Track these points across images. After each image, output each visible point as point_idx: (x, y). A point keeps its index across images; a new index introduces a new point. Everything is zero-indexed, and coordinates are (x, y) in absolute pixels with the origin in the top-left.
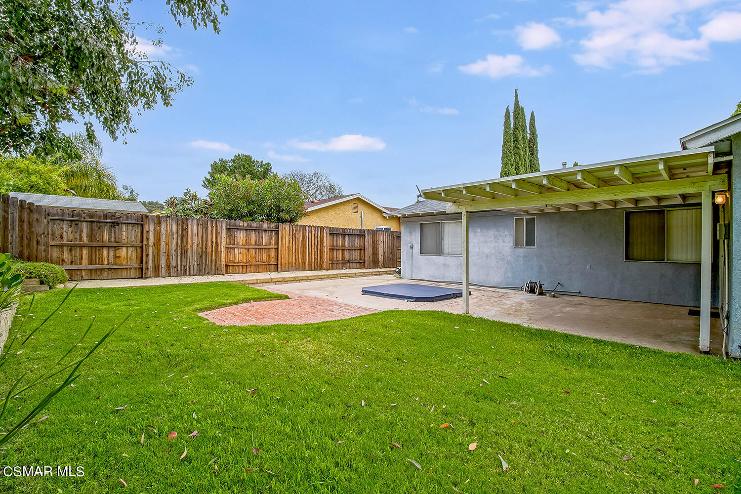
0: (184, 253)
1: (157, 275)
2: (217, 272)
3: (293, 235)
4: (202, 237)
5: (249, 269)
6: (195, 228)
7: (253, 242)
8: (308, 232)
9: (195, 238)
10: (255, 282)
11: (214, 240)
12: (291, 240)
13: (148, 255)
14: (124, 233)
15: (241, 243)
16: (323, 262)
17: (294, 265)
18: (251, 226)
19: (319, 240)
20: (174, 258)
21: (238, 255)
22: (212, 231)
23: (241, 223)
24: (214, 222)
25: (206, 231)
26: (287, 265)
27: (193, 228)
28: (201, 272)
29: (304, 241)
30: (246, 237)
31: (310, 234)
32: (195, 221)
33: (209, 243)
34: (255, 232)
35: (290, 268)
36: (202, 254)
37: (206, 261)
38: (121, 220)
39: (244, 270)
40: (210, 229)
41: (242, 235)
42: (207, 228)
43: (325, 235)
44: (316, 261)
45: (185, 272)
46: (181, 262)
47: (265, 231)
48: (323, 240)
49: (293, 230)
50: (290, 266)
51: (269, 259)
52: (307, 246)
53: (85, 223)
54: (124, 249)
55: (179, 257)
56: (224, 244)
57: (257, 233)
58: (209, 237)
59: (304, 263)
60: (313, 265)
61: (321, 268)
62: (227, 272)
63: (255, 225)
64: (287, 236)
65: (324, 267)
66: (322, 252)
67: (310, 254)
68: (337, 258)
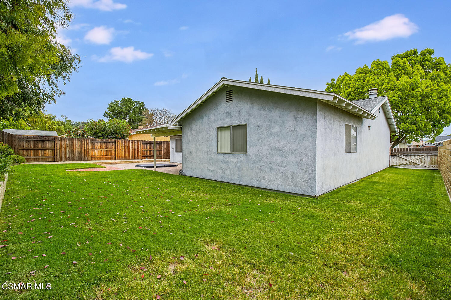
0: (72, 152)
1: (61, 161)
2: (87, 160)
3: (123, 144)
4: (80, 145)
5: (102, 159)
6: (77, 142)
7: (104, 147)
8: (131, 143)
9: (77, 146)
10: (101, 163)
11: (85, 147)
12: (122, 146)
13: (57, 153)
14: (47, 144)
15: (98, 148)
16: (139, 156)
17: (124, 157)
18: (103, 141)
19: (137, 146)
20: (68, 154)
21: (97, 153)
22: (84, 143)
23: (98, 140)
24: (85, 140)
25: (82, 143)
26: (120, 157)
27: (76, 142)
28: (79, 160)
29: (129, 147)
30: (100, 145)
32: (77, 139)
33: (83, 148)
35: (122, 158)
36: (80, 153)
37: (82, 155)
38: (46, 140)
39: (100, 159)
41: (98, 145)
42: (82, 142)
43: (140, 144)
44: (135, 156)
45: (72, 160)
46: (71, 156)
47: (110, 143)
48: (139, 146)
49: (123, 142)
50: (122, 157)
51: (112, 154)
52: (131, 149)
53: (32, 141)
54: (47, 150)
55: (70, 154)
56: (90, 148)
57: (105, 144)
58: (83, 145)
59: (129, 156)
60: (134, 157)
61: (138, 159)
62: (92, 160)
63: (104, 140)
64: (120, 145)
65: (140, 158)
66: (138, 152)
67: (132, 152)
68: (147, 154)
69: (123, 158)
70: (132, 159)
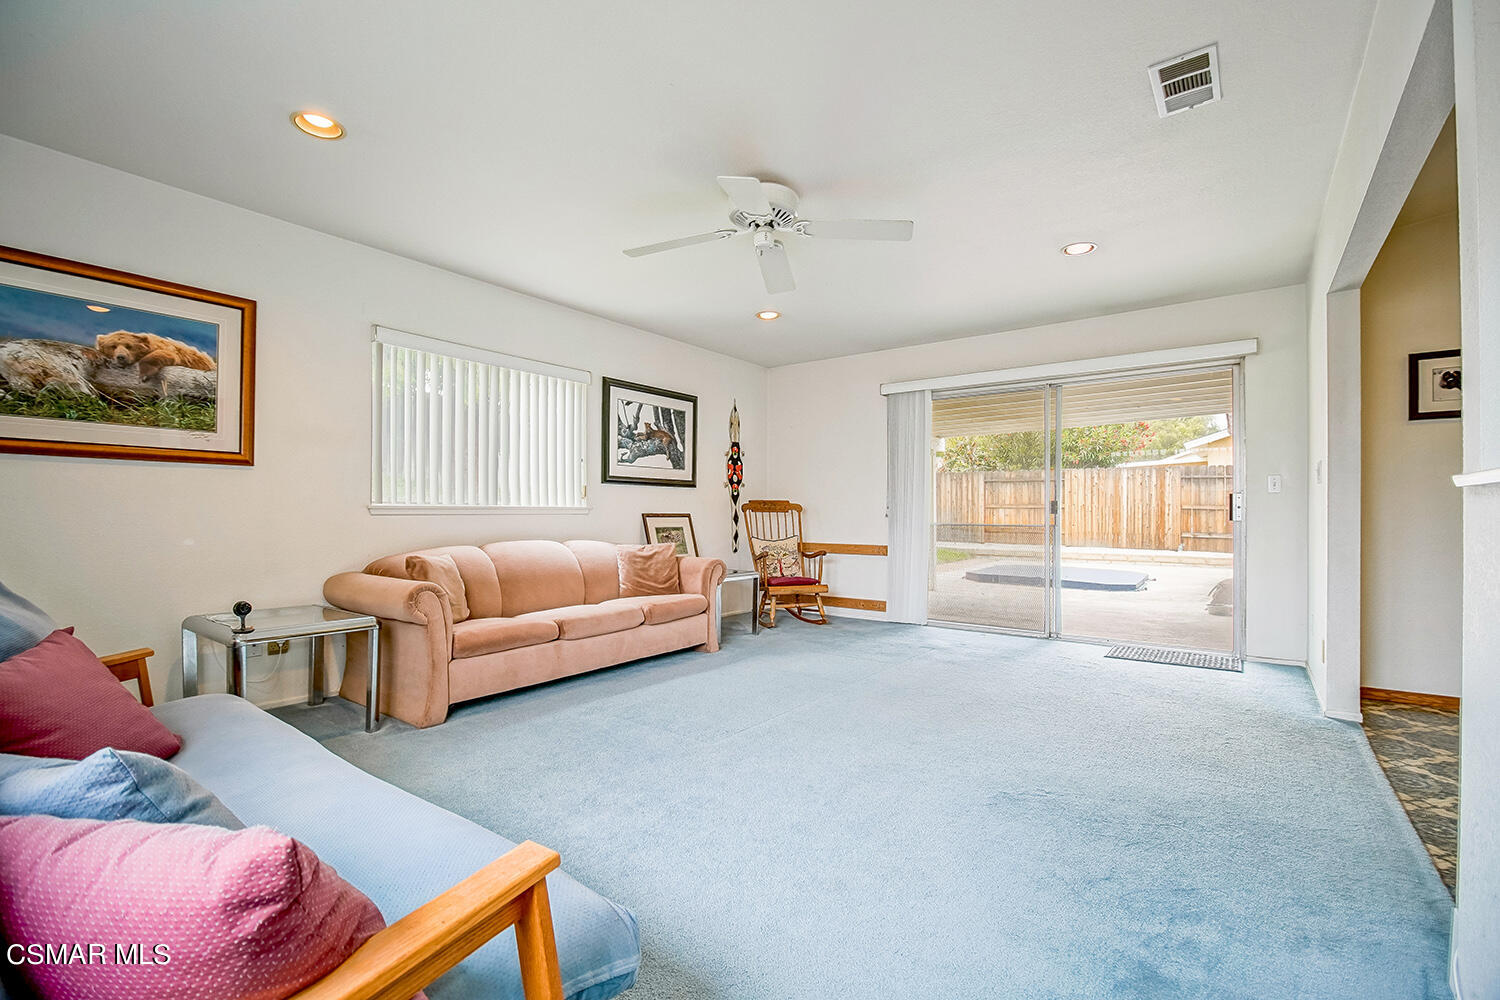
2: (974, 539)
3: (1092, 486)
4: (956, 495)
5: (1019, 538)
7: (1025, 499)
8: (1125, 480)
9: (948, 496)
11: (970, 499)
12: (1089, 495)
15: (1007, 502)
16: (1164, 535)
17: (1095, 536)
18: (1021, 477)
19: (1153, 493)
21: (1002, 517)
22: (967, 487)
23: (1007, 474)
24: (970, 477)
25: (961, 488)
26: (1082, 536)
27: (946, 485)
28: (955, 537)
29: (1117, 497)
30: (1015, 493)
31: (1131, 482)
32: (948, 477)
33: (965, 502)
34: (1028, 485)
39: (1014, 539)
40: (965, 485)
41: (1008, 491)
42: (961, 483)
43: (1167, 481)
44: (1146, 533)
47: (1045, 482)
48: (1163, 494)
49: (1093, 478)
50: (1089, 537)
52: (1125, 508)
56: (982, 503)
57: (1031, 487)
58: (965, 493)
59: (1117, 534)
60: (1138, 539)
61: (1160, 546)
62: (988, 540)
63: (1028, 475)
64: (1081, 488)
65: (1169, 542)
66: (1161, 514)
67: (1132, 518)
68: (1208, 527)
69: (1092, 539)
70: (1131, 545)
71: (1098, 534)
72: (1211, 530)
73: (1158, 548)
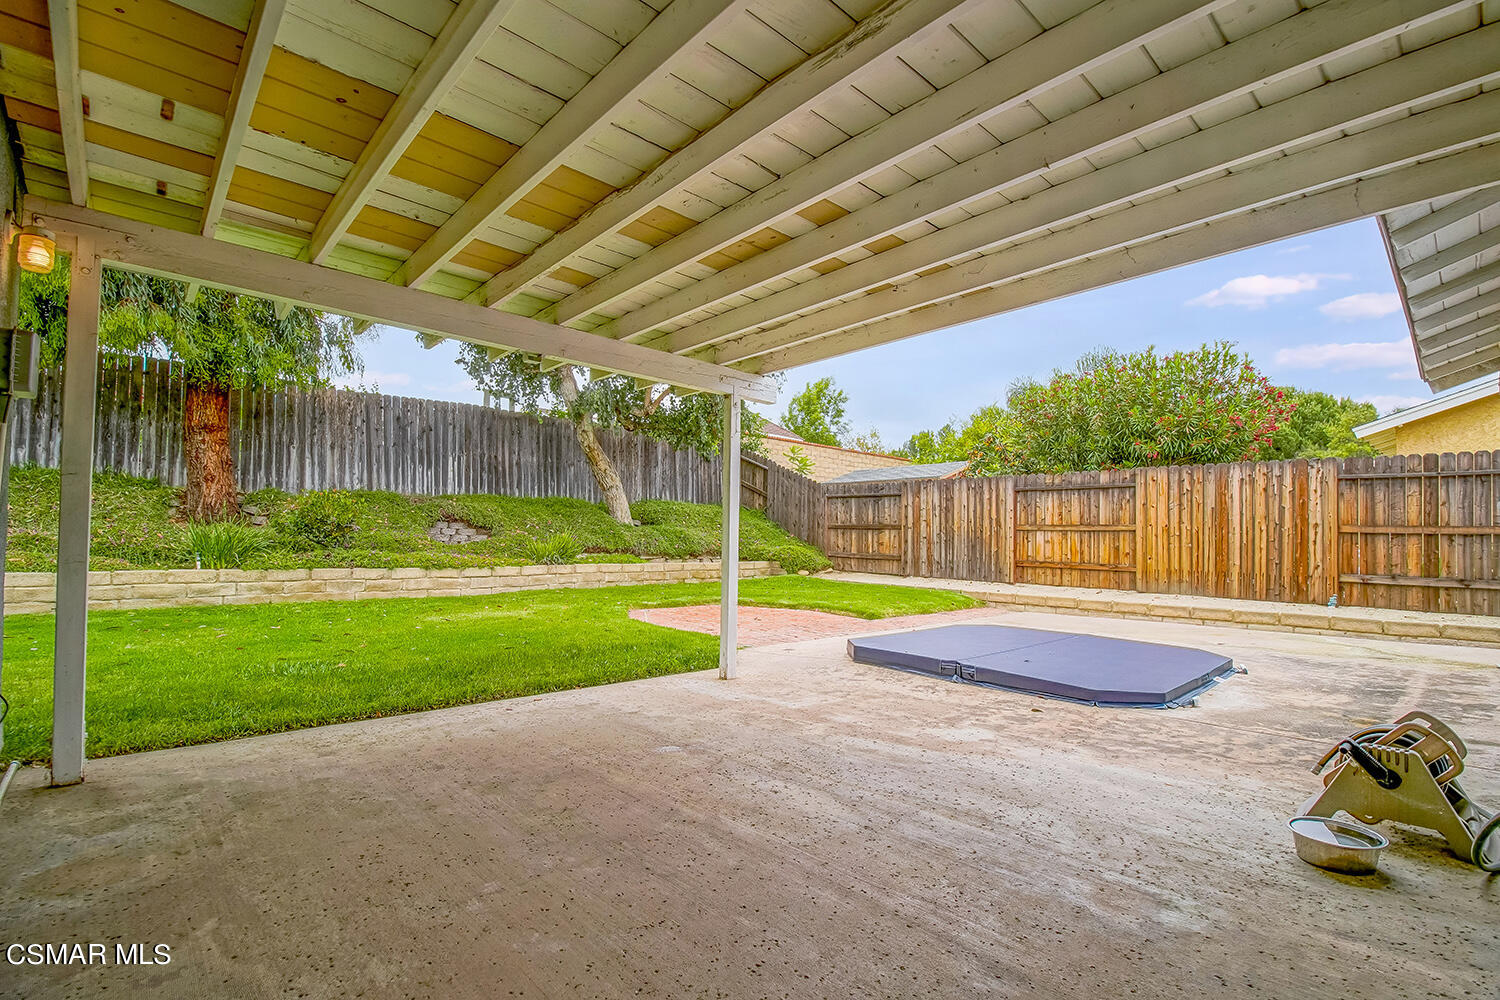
0: (949, 542)
1: (917, 574)
2: (999, 577)
3: (1181, 495)
4: (975, 511)
5: (1066, 578)
6: (964, 495)
7: (1075, 518)
8: (1236, 484)
9: (964, 513)
11: (994, 516)
12: (1176, 509)
13: (906, 541)
14: (886, 510)
15: (1048, 522)
16: (1307, 577)
17: (1186, 577)
18: (1070, 482)
19: (1287, 504)
20: (937, 547)
21: (1042, 546)
22: (990, 499)
23: (1049, 479)
25: (981, 500)
26: (1164, 575)
27: (961, 495)
28: (973, 574)
29: (1221, 512)
30: (1060, 507)
31: (1247, 488)
32: (964, 484)
33: (986, 522)
34: (1079, 494)
35: (1172, 582)
36: (975, 543)
37: (981, 555)
38: (884, 492)
39: (1058, 578)
40: (986, 496)
41: (1050, 504)
42: (982, 494)
43: (1313, 485)
44: (1274, 573)
45: (949, 572)
46: (946, 555)
47: (1105, 489)
48: (1304, 506)
49: (1181, 483)
50: (1175, 578)
51: (1117, 556)
52: (1237, 526)
53: (853, 500)
54: (887, 532)
55: (943, 545)
56: (1010, 523)
57: (1084, 497)
58: (986, 509)
59: (1223, 574)
60: (1260, 583)
61: (1300, 595)
62: (1019, 579)
63: (1079, 481)
64: (1163, 499)
65: (1316, 589)
66: (1302, 544)
67: (1248, 549)
68: (1389, 565)
69: (1180, 581)
70: (1248, 592)
71: (1190, 573)
72: (1397, 571)
73: (1295, 600)
